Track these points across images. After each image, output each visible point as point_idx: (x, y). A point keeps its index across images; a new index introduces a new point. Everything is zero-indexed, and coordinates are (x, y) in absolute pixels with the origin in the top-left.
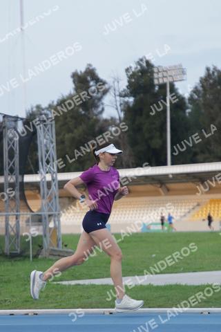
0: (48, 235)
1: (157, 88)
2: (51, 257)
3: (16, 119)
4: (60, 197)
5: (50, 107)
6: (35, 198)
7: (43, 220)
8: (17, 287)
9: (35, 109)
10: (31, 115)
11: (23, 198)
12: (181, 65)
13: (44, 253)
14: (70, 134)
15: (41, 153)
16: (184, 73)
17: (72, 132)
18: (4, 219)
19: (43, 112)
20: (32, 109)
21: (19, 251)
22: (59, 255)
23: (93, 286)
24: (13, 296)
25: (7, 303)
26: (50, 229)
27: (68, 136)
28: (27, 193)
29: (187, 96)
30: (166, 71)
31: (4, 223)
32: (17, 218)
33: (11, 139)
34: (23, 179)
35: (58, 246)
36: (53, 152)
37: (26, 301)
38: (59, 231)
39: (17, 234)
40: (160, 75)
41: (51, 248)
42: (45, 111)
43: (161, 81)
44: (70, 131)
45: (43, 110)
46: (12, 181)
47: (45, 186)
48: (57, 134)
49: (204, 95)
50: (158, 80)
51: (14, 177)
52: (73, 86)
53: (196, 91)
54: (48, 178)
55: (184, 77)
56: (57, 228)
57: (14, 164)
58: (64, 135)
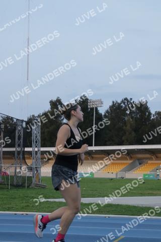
0: (35, 177)
1: (89, 110)
2: (36, 187)
3: (22, 121)
5: (39, 116)
6: (29, 158)
7: (33, 169)
9: (31, 117)
10: (29, 119)
11: (24, 158)
12: (101, 100)
13: (33, 185)
15: (33, 137)
16: (102, 103)
18: (14, 168)
21: (20, 184)
22: (39, 187)
23: (55, 202)
24: (17, 205)
27: (46, 130)
28: (25, 156)
29: (103, 114)
30: (94, 102)
32: (20, 168)
33: (19, 130)
34: (24, 149)
35: (39, 182)
36: (39, 138)
37: (23, 208)
38: (40, 175)
40: (91, 104)
41: (36, 183)
43: (91, 107)
44: (47, 128)
45: (35, 117)
46: (19, 150)
47: (35, 153)
48: (41, 129)
49: (111, 114)
50: (90, 106)
51: (20, 148)
52: (50, 107)
53: (107, 112)
54: (36, 149)
55: (102, 105)
57: (20, 142)
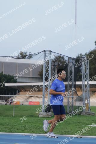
2: (86, 115)
4: (90, 91)
5: (86, 54)
6: (79, 91)
7: (83, 100)
8: (73, 126)
9: (79, 55)
10: (78, 58)
13: (83, 113)
14: (94, 66)
15: (83, 73)
17: (94, 65)
18: (67, 99)
19: (83, 57)
20: (78, 55)
22: (89, 114)
24: (72, 130)
25: (69, 132)
26: (86, 103)
31: (67, 100)
32: (72, 99)
33: (71, 67)
34: (75, 83)
35: (89, 110)
36: (88, 73)
38: (89, 105)
39: (72, 105)
41: (86, 111)
42: (84, 56)
45: (83, 56)
46: (71, 84)
47: (84, 86)
51: (72, 82)
56: (88, 103)
57: (72, 77)
58: (91, 66)
